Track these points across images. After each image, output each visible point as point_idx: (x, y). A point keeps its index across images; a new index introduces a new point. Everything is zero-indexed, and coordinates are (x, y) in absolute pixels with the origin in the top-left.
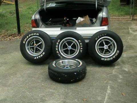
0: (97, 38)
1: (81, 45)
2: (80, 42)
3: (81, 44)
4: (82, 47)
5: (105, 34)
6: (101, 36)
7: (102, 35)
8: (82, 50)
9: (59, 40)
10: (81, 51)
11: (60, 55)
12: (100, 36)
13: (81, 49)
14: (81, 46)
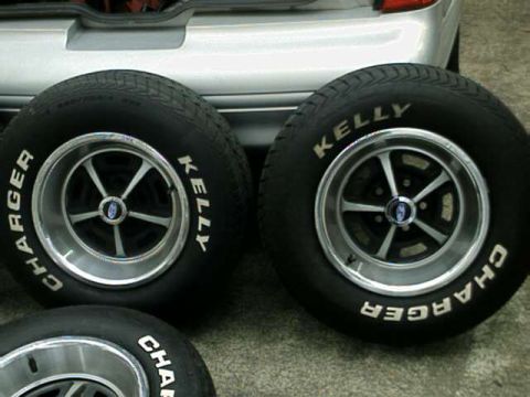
0: (331, 139)
1: (202, 196)
2: (194, 174)
3: (197, 183)
4: (206, 213)
5: (398, 111)
6: (358, 122)
7: (367, 114)
8: (205, 231)
9: (25, 152)
10: (202, 240)
11: (40, 270)
12: (351, 124)
13: (203, 221)
14: (202, 203)
